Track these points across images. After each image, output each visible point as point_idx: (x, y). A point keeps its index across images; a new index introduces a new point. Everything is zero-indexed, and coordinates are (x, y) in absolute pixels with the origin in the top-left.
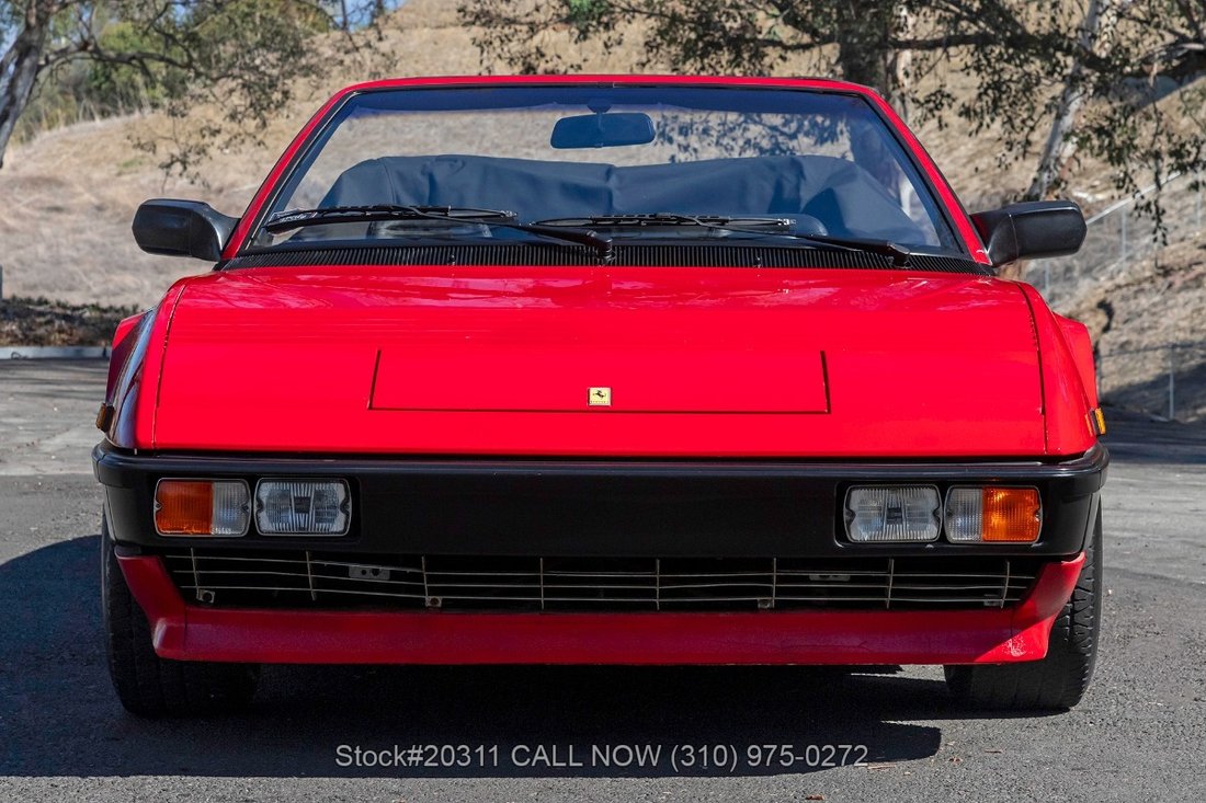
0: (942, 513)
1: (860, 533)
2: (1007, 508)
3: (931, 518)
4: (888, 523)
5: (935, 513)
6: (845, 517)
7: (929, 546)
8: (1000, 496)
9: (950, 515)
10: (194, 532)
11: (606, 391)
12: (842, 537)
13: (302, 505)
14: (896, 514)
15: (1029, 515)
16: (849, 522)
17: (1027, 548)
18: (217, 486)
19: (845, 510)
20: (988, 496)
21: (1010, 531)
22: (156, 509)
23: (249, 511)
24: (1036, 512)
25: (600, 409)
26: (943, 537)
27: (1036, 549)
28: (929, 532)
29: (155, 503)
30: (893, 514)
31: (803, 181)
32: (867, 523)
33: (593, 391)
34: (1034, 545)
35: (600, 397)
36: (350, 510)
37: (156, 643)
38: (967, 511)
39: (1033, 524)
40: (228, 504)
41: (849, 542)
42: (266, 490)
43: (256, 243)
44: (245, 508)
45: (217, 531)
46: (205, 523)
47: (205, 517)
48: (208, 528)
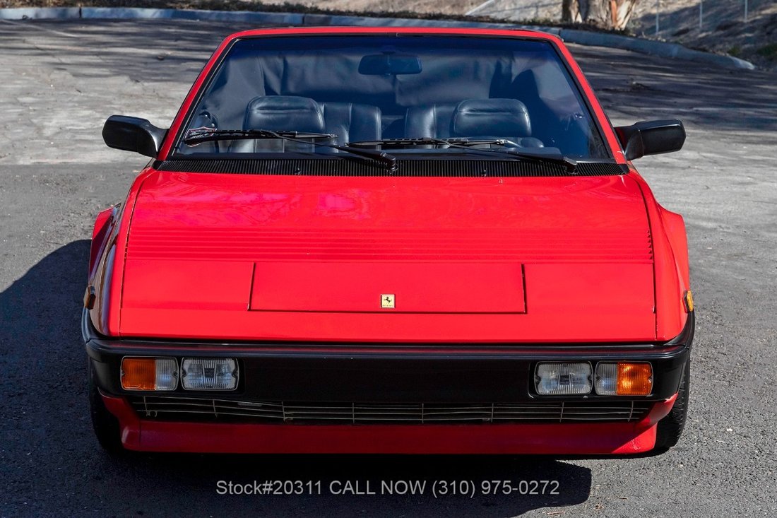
0: (594, 377)
1: (544, 390)
2: (632, 375)
3: (587, 381)
4: (561, 384)
5: (589, 378)
6: (535, 380)
7: (585, 397)
8: (628, 368)
9: (598, 378)
10: (144, 388)
11: (392, 297)
12: (533, 391)
13: (209, 373)
14: (566, 379)
15: (645, 379)
16: (538, 383)
17: (644, 397)
18: (158, 362)
19: (535, 376)
20: (621, 368)
21: (634, 388)
22: (121, 375)
23: (178, 375)
24: (650, 378)
25: (388, 311)
26: (593, 391)
27: (650, 398)
28: (585, 389)
29: (121, 371)
30: (564, 379)
31: (513, 62)
32: (548, 384)
33: (384, 297)
34: (649, 395)
35: (388, 302)
36: (238, 375)
37: (124, 440)
38: (608, 375)
39: (648, 385)
40: (165, 371)
41: (537, 394)
42: (187, 364)
43: (178, 151)
44: (175, 374)
45: (158, 388)
46: (151, 384)
47: (152, 380)
48: (153, 386)
